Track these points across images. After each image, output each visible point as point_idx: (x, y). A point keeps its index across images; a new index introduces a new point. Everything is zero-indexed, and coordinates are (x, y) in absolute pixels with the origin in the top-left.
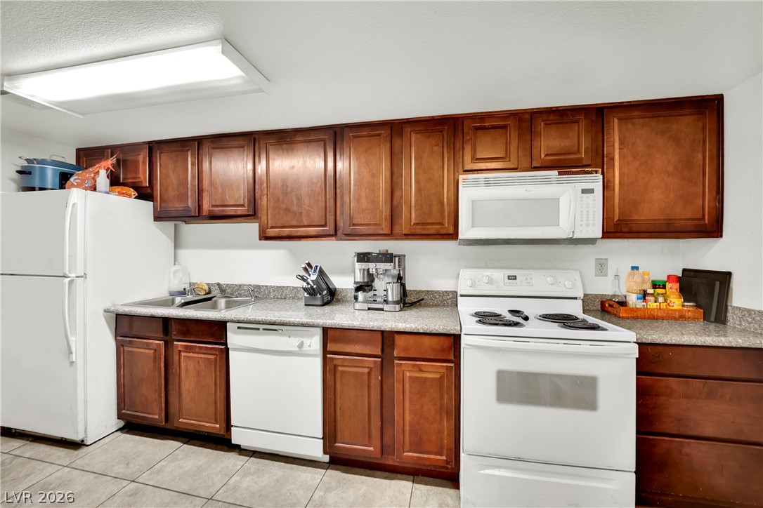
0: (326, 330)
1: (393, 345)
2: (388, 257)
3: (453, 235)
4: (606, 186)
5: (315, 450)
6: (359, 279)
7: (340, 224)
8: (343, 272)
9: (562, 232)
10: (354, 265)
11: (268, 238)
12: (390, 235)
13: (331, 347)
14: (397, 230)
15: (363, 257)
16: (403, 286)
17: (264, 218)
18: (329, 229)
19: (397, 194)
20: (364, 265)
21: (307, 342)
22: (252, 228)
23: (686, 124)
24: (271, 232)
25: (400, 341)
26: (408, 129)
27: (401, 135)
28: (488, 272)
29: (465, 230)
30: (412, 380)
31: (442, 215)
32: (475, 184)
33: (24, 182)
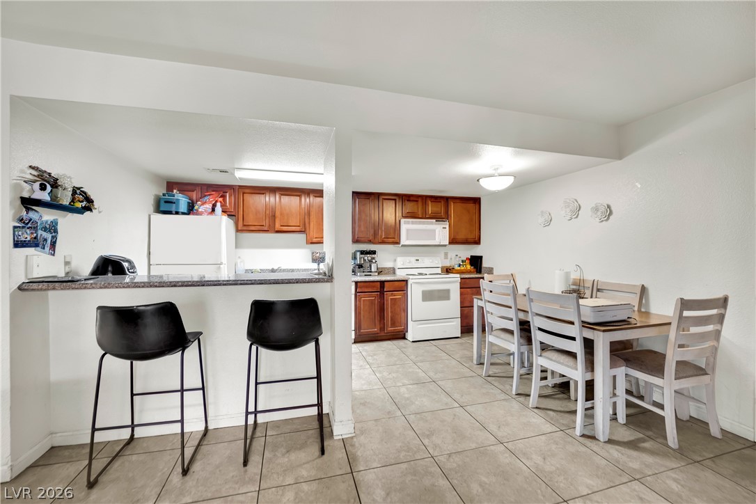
0: (356, 283)
1: (384, 287)
2: (374, 252)
3: (398, 243)
11: (312, 243)
12: (374, 243)
13: (358, 290)
14: (376, 240)
15: (363, 252)
20: (363, 256)
22: (302, 237)
25: (386, 285)
26: (381, 198)
28: (409, 258)
29: (404, 241)
30: (391, 299)
31: (395, 235)
32: (408, 223)
33: (163, 206)
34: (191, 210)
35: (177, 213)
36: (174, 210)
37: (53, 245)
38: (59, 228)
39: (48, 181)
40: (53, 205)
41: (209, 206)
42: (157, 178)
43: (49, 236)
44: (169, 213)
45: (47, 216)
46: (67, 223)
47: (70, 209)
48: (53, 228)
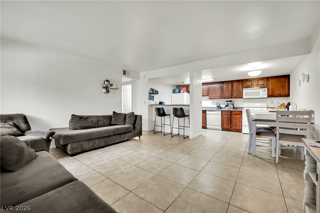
0: (222, 111)
1: (232, 113)
2: (231, 101)
3: (242, 98)
4: (268, 90)
5: (220, 128)
6: (226, 104)
7: (223, 96)
8: (222, 104)
9: (260, 97)
10: (225, 102)
11: (210, 99)
12: (231, 98)
13: (222, 113)
14: (233, 97)
15: (227, 101)
16: (234, 106)
17: (210, 96)
18: (221, 97)
19: (233, 92)
20: (227, 102)
21: (219, 113)
22: (208, 97)
23: (283, 80)
24: (211, 98)
25: (233, 112)
26: (234, 82)
27: (233, 82)
28: (250, 103)
29: (244, 97)
30: (235, 117)
31: (240, 95)
32: (246, 90)
33: (174, 92)
34: (179, 92)
35: (177, 93)
36: (176, 92)
37: (153, 99)
38: (154, 97)
39: (153, 90)
40: (153, 93)
41: (183, 91)
42: (174, 85)
43: (153, 98)
44: (175, 93)
45: (153, 95)
46: (155, 96)
47: (155, 94)
48: (153, 97)
